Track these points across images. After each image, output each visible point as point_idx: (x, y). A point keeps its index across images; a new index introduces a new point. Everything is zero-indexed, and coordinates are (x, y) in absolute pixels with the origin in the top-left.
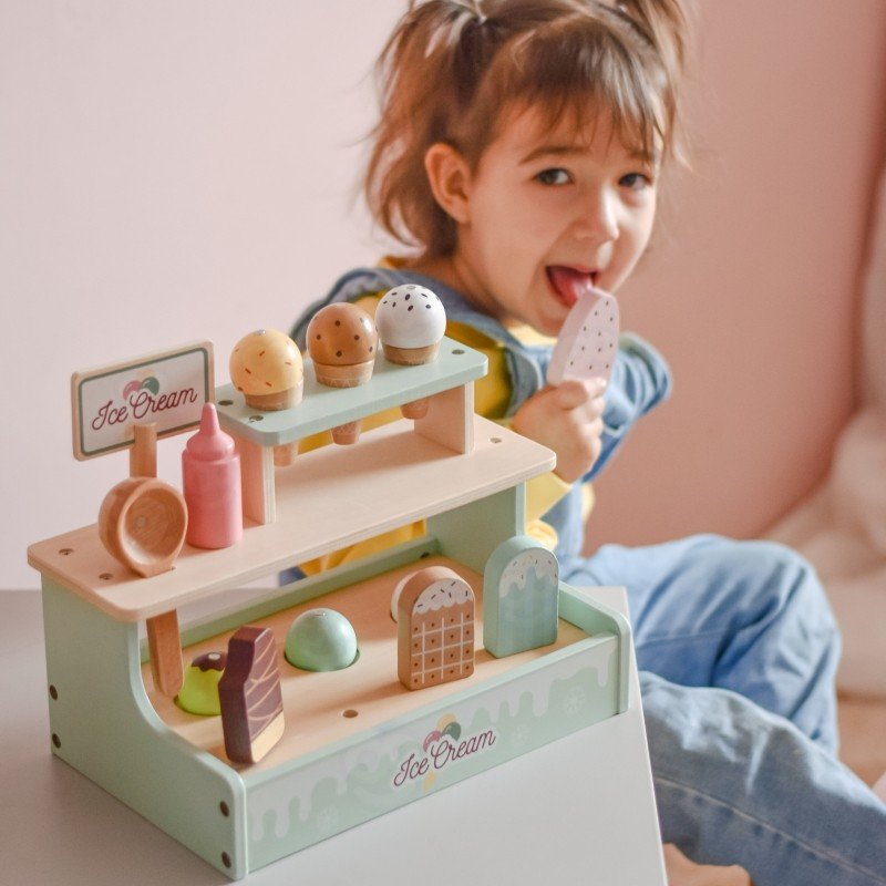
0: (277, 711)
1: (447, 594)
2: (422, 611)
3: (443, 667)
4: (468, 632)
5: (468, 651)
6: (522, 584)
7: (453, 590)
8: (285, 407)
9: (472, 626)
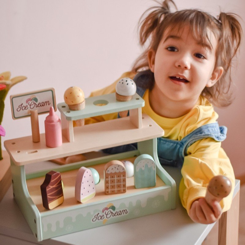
0: (61, 195)
1: (117, 168)
2: (109, 172)
3: (116, 189)
4: (124, 180)
5: (124, 186)
6: (143, 169)
7: (119, 168)
8: (78, 110)
9: (125, 179)
